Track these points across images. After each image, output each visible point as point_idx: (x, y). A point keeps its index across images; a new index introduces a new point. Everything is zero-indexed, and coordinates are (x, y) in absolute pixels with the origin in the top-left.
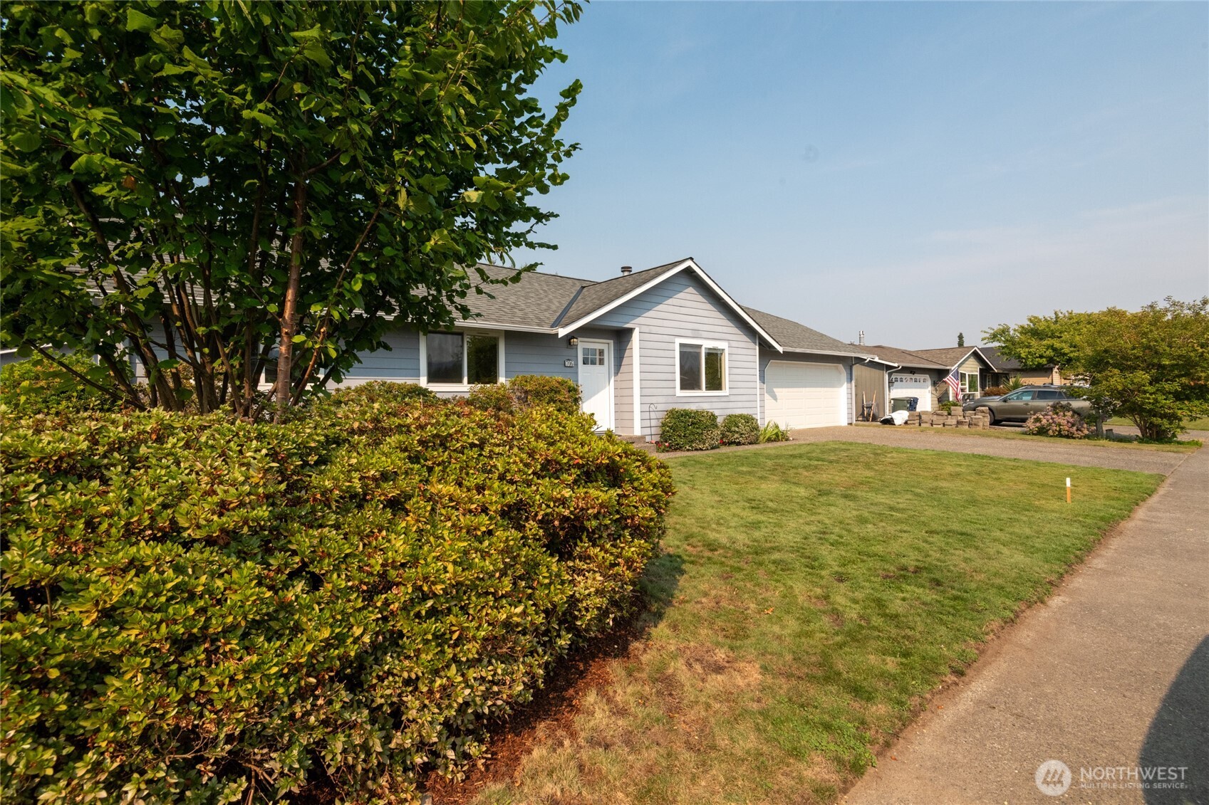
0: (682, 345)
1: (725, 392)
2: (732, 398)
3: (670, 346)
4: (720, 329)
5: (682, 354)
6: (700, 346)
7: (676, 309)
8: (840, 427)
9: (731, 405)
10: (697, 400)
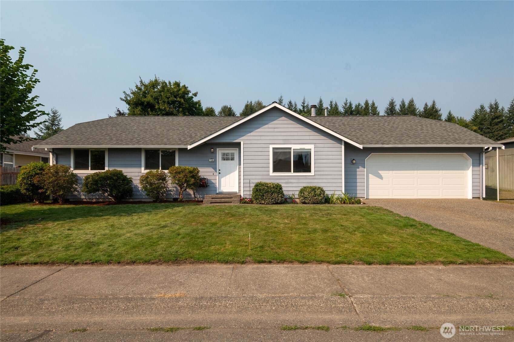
0: (274, 148)
1: (312, 173)
2: (317, 177)
3: (266, 150)
4: (308, 138)
5: (275, 154)
6: (290, 148)
7: (272, 130)
8: (467, 199)
9: (316, 181)
10: (286, 178)
